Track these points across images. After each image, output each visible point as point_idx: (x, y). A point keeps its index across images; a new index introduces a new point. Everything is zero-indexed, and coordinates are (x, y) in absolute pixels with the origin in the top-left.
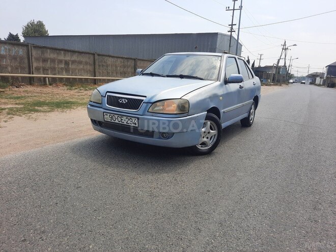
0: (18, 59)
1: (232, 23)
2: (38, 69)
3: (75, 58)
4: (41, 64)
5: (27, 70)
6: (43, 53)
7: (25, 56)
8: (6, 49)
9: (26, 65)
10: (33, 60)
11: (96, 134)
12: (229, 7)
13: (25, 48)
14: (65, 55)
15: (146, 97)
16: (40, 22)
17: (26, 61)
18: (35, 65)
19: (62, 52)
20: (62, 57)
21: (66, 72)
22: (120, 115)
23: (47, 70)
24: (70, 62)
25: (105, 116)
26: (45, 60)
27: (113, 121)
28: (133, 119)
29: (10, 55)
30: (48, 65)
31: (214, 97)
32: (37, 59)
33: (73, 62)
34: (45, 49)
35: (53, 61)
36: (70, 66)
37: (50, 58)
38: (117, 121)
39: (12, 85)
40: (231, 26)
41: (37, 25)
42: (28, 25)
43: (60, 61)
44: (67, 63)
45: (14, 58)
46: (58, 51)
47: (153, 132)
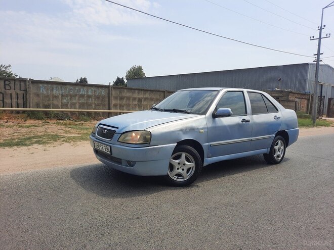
0: (101, 98)
1: (319, 52)
2: (115, 106)
3: (147, 95)
4: (118, 102)
5: (107, 107)
6: (120, 92)
7: (107, 95)
8: (92, 90)
9: (106, 103)
10: (112, 98)
11: (95, 161)
12: (313, 37)
13: (107, 89)
14: (138, 93)
15: (118, 128)
16: (139, 66)
17: (107, 99)
18: (113, 102)
19: (137, 91)
20: (136, 95)
21: (138, 108)
22: (102, 143)
23: (123, 106)
24: (143, 100)
26: (122, 98)
28: (108, 147)
29: (95, 95)
30: (124, 102)
32: (116, 98)
33: (146, 99)
34: (122, 90)
35: (128, 98)
36: (143, 103)
37: (126, 97)
38: (100, 149)
39: (94, 119)
40: (316, 56)
41: (137, 69)
42: (131, 70)
43: (134, 99)
44: (140, 100)
45: (98, 97)
46: (133, 91)
47: (121, 159)
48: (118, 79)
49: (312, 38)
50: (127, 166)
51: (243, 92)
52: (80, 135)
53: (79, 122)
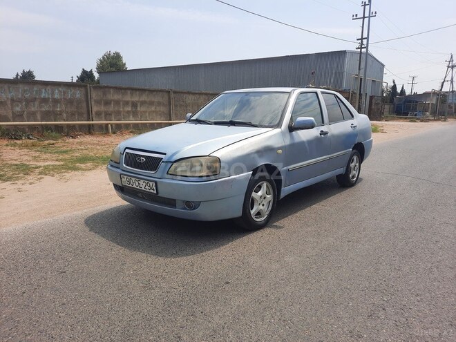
0: (75, 104)
1: (362, 36)
2: (98, 114)
3: (144, 98)
4: (102, 108)
5: (85, 116)
6: (105, 94)
7: (83, 99)
8: (60, 91)
9: (84, 110)
10: (93, 103)
12: (356, 15)
13: (83, 89)
14: (132, 94)
15: (165, 154)
16: (117, 53)
17: (84, 105)
18: (95, 109)
19: (129, 92)
20: (128, 98)
21: (133, 116)
22: (137, 178)
23: (110, 114)
24: (139, 104)
25: (123, 179)
26: (107, 103)
27: (130, 185)
28: (151, 183)
29: (65, 99)
30: (111, 108)
31: (266, 151)
32: (98, 102)
33: (143, 103)
34: (107, 90)
35: (117, 103)
36: (139, 109)
37: (114, 101)
39: (67, 135)
40: (360, 41)
41: (113, 58)
43: (126, 103)
44: (134, 105)
45: (71, 102)
46: (123, 91)
47: (175, 200)
48: (84, 72)
49: (355, 17)
50: (184, 209)
51: (316, 93)
52: (62, 163)
53: (47, 142)
